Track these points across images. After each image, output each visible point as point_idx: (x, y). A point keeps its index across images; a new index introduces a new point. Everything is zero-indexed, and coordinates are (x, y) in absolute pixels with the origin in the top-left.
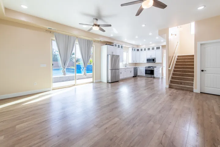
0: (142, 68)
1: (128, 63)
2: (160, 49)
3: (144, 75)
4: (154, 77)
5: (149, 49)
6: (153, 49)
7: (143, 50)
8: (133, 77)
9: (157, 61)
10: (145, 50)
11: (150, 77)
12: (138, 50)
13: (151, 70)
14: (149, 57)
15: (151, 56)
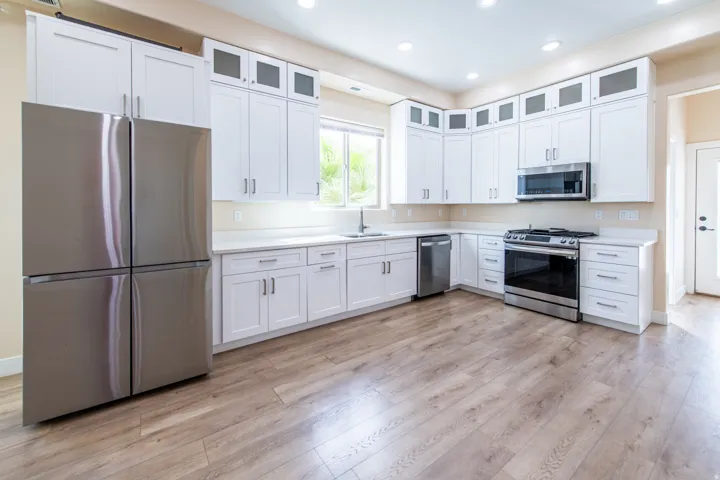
0: (483, 242)
1: (384, 206)
2: (633, 85)
3: (499, 287)
4: (580, 319)
5: (535, 104)
6: (571, 95)
7: (494, 115)
8: (416, 299)
9: (605, 190)
10: (506, 112)
11: (543, 307)
12: (458, 122)
13: (553, 258)
14: (538, 161)
15: (552, 153)
